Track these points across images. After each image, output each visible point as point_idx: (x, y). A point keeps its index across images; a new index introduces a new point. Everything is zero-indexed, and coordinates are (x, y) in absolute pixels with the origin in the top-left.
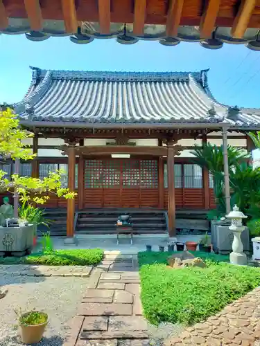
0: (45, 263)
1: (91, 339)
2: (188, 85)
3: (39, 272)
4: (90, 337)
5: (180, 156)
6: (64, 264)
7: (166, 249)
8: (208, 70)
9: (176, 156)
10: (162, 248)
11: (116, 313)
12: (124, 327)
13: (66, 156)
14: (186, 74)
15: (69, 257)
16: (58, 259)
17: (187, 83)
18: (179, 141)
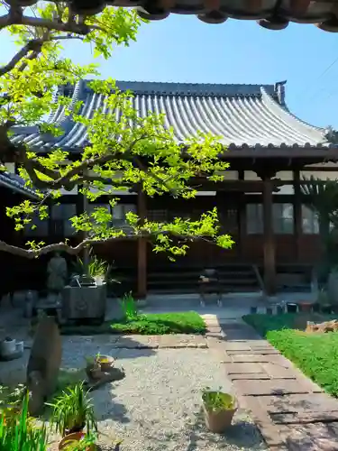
0: (136, 332)
1: (289, 423)
2: (260, 101)
3: (137, 343)
4: (286, 420)
5: (278, 193)
6: (163, 333)
7: (275, 312)
8: (285, 82)
9: (273, 193)
10: (269, 311)
11: (288, 391)
12: (316, 408)
13: (134, 193)
14: (257, 87)
15: (166, 323)
16: (153, 326)
17: (260, 98)
18: (277, 173)
